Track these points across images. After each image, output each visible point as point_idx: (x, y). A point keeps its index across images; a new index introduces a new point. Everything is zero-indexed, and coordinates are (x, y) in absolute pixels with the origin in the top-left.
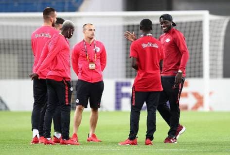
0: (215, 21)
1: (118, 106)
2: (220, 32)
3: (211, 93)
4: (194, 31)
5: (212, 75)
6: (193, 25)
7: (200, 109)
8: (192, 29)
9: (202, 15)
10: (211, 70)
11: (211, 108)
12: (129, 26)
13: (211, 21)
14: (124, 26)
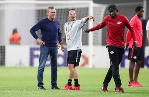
0: (97, 8)
1: (32, 64)
2: (100, 15)
3: (93, 56)
4: (83, 14)
5: (95, 44)
6: (82, 10)
7: (86, 66)
8: (82, 13)
9: (88, 4)
10: (94, 40)
11: (93, 66)
12: (39, 10)
13: (94, 8)
14: (36, 10)
